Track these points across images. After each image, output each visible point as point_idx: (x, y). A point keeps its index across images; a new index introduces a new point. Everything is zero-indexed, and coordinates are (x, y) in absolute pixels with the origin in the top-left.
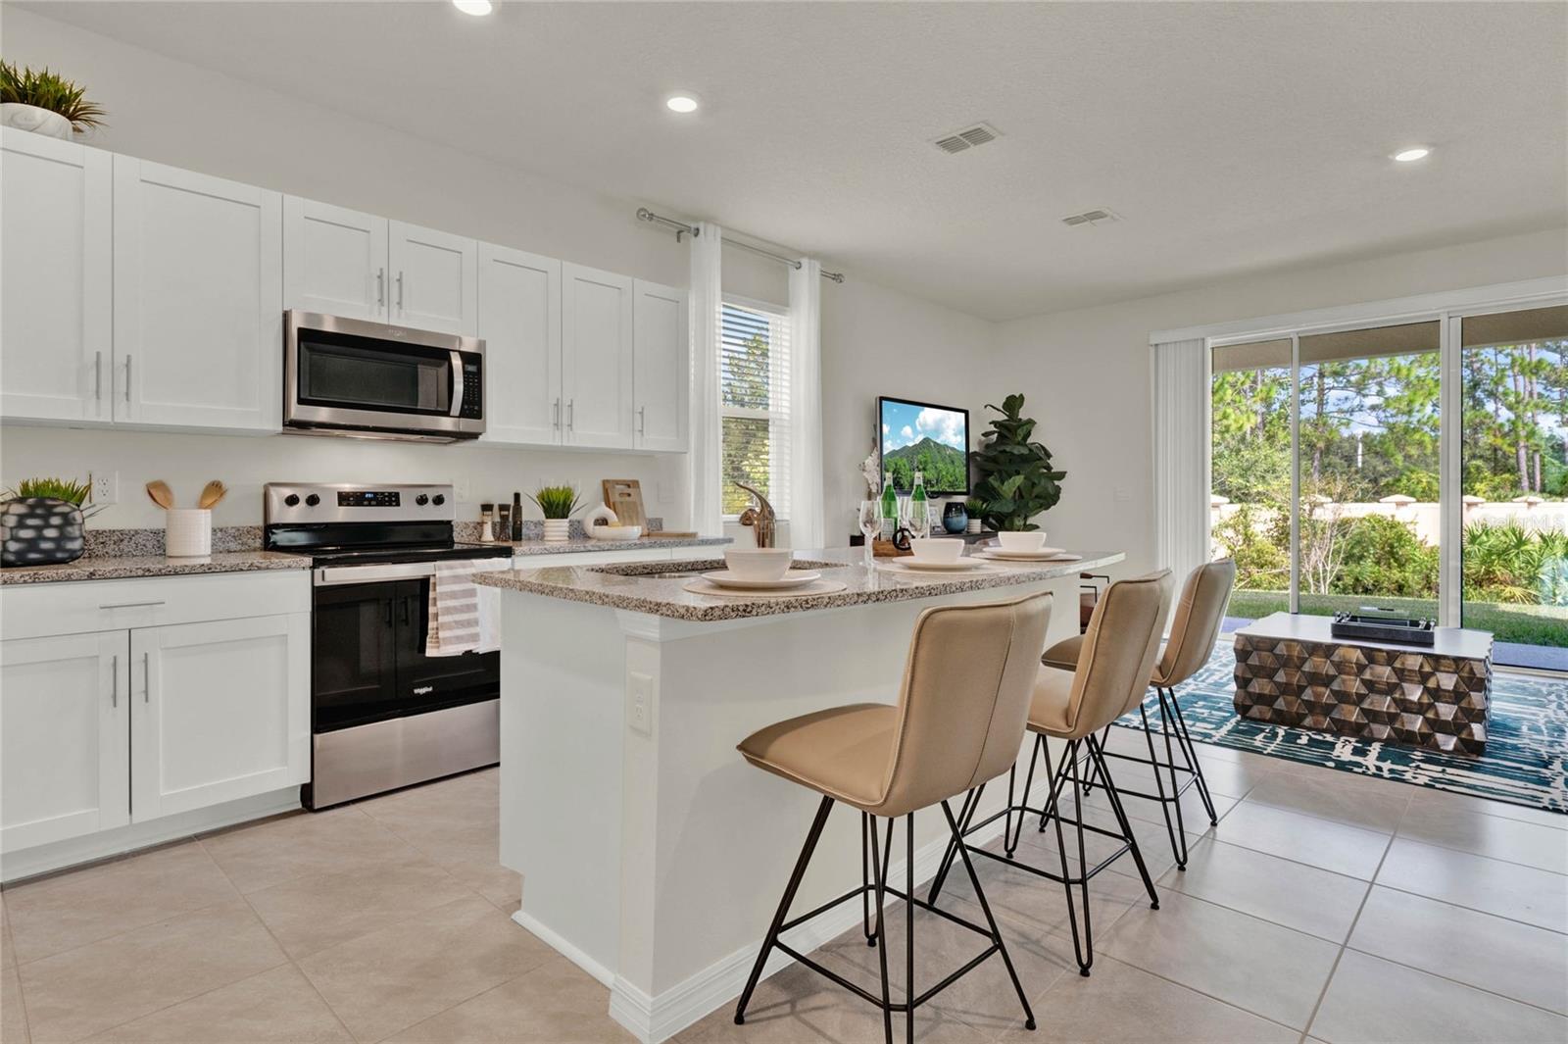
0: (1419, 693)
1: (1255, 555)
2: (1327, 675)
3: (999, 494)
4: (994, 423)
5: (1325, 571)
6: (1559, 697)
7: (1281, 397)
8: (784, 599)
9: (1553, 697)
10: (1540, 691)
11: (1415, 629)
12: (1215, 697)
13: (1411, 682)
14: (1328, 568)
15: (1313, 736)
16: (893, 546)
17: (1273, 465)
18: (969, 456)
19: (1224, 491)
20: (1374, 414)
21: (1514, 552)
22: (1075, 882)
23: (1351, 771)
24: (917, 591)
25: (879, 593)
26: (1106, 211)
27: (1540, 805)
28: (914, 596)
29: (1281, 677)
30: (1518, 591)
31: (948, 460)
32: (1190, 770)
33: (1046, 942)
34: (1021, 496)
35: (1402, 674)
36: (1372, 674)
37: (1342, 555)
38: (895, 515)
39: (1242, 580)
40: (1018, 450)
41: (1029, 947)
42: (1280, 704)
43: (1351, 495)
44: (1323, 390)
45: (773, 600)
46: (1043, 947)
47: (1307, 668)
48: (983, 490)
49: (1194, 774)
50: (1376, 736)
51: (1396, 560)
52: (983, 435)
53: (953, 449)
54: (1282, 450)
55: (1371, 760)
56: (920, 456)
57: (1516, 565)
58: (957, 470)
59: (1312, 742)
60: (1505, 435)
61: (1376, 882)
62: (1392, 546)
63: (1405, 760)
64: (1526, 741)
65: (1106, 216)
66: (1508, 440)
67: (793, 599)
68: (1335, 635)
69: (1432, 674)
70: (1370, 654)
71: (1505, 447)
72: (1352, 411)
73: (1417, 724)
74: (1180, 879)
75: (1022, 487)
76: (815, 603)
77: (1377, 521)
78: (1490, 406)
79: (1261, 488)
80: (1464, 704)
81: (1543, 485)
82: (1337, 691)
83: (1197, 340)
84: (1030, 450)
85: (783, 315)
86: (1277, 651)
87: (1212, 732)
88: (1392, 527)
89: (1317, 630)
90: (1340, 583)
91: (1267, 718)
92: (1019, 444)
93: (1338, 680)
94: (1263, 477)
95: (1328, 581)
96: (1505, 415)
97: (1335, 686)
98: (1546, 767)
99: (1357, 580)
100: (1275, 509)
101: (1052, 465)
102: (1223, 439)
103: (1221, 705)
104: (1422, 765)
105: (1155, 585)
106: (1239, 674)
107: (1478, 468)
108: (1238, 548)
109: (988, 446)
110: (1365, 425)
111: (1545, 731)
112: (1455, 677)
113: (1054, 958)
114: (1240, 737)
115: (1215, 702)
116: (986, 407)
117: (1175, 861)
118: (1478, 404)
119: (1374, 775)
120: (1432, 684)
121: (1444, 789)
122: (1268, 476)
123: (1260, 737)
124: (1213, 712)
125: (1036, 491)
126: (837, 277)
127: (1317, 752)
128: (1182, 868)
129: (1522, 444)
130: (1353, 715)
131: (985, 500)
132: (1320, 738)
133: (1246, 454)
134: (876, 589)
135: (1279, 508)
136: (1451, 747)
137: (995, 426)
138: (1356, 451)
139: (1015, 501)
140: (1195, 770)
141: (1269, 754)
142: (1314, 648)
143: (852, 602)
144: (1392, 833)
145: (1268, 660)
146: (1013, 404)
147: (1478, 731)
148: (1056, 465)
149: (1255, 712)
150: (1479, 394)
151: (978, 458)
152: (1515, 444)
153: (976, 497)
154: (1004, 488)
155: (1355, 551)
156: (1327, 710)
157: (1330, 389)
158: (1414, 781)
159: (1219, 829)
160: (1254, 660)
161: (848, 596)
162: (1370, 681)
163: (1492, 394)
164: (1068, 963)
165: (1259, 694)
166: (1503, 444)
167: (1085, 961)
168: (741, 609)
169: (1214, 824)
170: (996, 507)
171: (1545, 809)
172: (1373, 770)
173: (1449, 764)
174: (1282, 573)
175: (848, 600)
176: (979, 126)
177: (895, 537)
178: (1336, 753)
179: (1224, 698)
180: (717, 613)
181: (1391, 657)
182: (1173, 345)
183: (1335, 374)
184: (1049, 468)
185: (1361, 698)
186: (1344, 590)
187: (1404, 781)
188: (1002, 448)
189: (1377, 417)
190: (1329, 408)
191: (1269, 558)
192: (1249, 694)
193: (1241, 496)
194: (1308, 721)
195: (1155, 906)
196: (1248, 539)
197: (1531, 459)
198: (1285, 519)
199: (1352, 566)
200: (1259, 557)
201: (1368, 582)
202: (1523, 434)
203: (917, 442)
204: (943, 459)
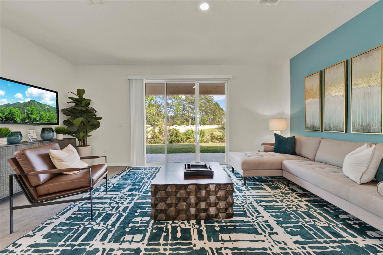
2: (185, 197)
3: (73, 124)
11: (207, 170)
14: (168, 138)
19: (151, 124)
20: (172, 112)
21: (192, 134)
29: (169, 200)
31: (46, 111)
34: (83, 124)
40: (81, 108)
47: (178, 195)
48: (67, 123)
50: (202, 217)
51: (177, 136)
52: (65, 102)
53: (49, 106)
54: (160, 117)
57: (192, 136)
58: (52, 115)
60: (187, 116)
62: (177, 134)
66: (188, 117)
69: (218, 191)
72: (169, 111)
75: (83, 121)
77: (174, 130)
78: (186, 112)
81: (191, 123)
82: (189, 203)
83: (141, 79)
84: (89, 109)
86: (167, 191)
88: (176, 130)
90: (169, 141)
92: (82, 106)
93: (188, 199)
94: (157, 122)
96: (187, 113)
97: (188, 201)
99: (172, 140)
100: (159, 127)
101: (97, 115)
102: (150, 114)
106: (153, 202)
107: (184, 121)
108: (153, 135)
116: (66, 91)
118: (184, 112)
122: (158, 122)
125: (90, 123)
133: (154, 117)
137: (73, 100)
139: (81, 127)
142: (180, 187)
145: (164, 194)
146: (80, 92)
149: (159, 218)
150: (184, 110)
152: (188, 118)
154: (75, 122)
155: (171, 135)
156: (185, 211)
163: (186, 110)
165: (161, 210)
166: (187, 117)
170: (70, 129)
174: (160, 139)
182: (134, 80)
184: (95, 116)
185: (197, 204)
191: (158, 137)
192: (157, 210)
193: (153, 125)
196: (155, 133)
197: (190, 120)
198: (161, 129)
199: (171, 137)
200: (157, 137)
201: (173, 140)
202: (189, 116)
203: (27, 102)
204: (44, 110)
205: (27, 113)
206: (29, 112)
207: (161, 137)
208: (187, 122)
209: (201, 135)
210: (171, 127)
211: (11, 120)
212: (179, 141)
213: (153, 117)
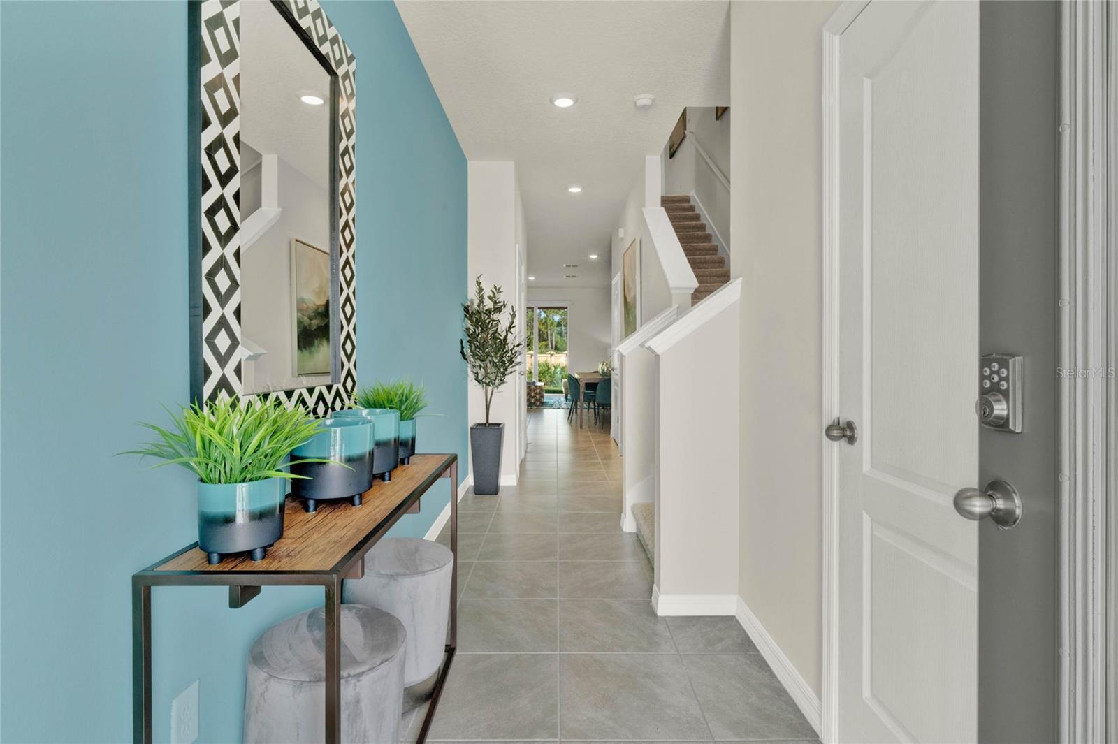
98: (553, 406)
208: (543, 341)
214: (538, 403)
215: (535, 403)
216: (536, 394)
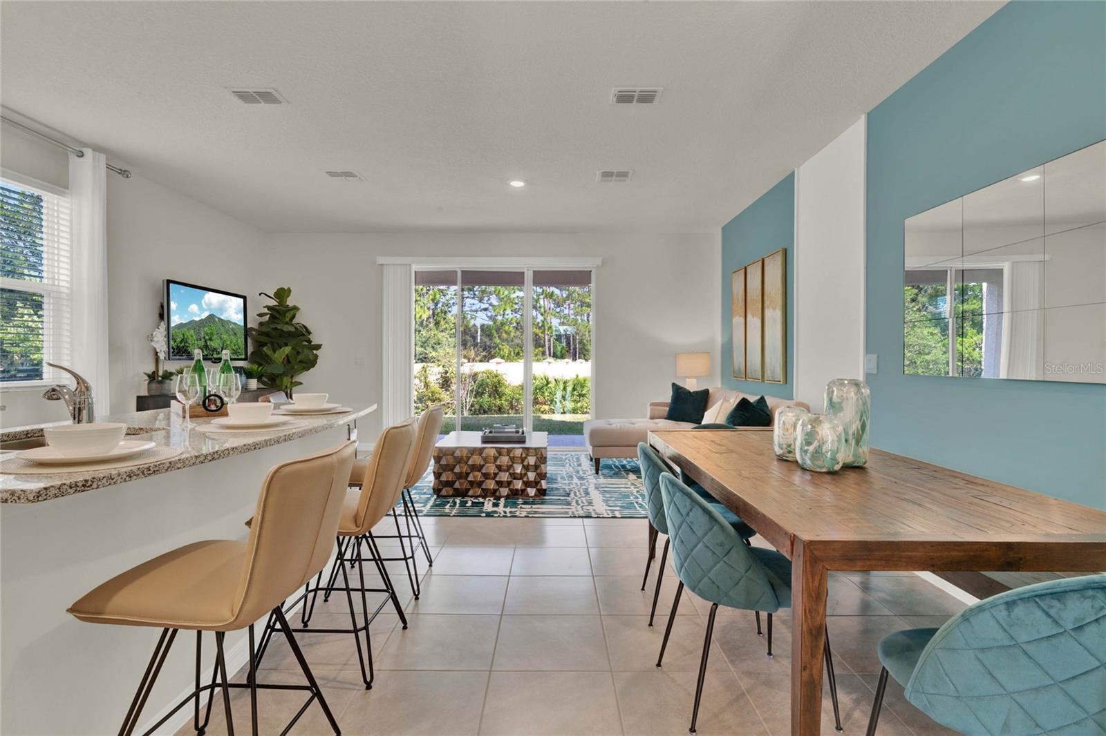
0: (520, 468)
1: (430, 395)
2: (480, 465)
3: (271, 360)
4: (269, 308)
5: (466, 402)
6: (569, 460)
7: (443, 301)
8: (126, 469)
9: (567, 461)
10: (562, 458)
11: (518, 435)
12: (421, 486)
13: (517, 463)
14: (468, 401)
15: (474, 501)
16: (203, 409)
17: (438, 340)
18: (247, 332)
20: (485, 312)
21: (545, 388)
22: (360, 630)
23: (493, 516)
24: (245, 448)
25: (214, 453)
26: (357, 174)
27: (568, 516)
28: (242, 451)
29: (457, 470)
30: (547, 408)
31: (231, 333)
32: (418, 536)
33: (339, 678)
34: (289, 361)
35: (513, 459)
36: (500, 462)
37: (474, 393)
38: (204, 384)
39: (424, 410)
40: (287, 328)
41: (329, 685)
42: (457, 485)
43: (478, 359)
44: (463, 298)
45: (114, 472)
46: (338, 682)
47: (470, 462)
48: (258, 357)
49: (420, 538)
50: (502, 494)
51: (498, 394)
52: (258, 315)
53: (235, 324)
54: (442, 331)
55: (501, 509)
56: (206, 329)
57: (546, 394)
58: (239, 341)
59: (474, 504)
60: (540, 328)
61: (511, 574)
62: (496, 387)
63: (515, 505)
64: (560, 485)
65: (356, 176)
66: (541, 331)
67: (134, 468)
68: (484, 442)
69: (526, 458)
70: (499, 451)
71: (540, 334)
72: (476, 311)
73: (519, 485)
74: (416, 606)
75: (289, 355)
76: (157, 468)
77: (489, 374)
78: (534, 313)
79: (434, 354)
80: (538, 471)
81: (554, 353)
82: (485, 473)
83: (409, 265)
84: (296, 328)
85: (64, 197)
86: (455, 455)
87: (423, 509)
88: (496, 376)
89: (473, 439)
90: (473, 407)
91: (451, 494)
92: (287, 323)
93: (485, 467)
94: (434, 347)
95: (468, 408)
96: (540, 318)
97: (484, 471)
98: (568, 496)
99: (481, 406)
100: (441, 366)
101: (311, 339)
103: (425, 491)
104: (523, 506)
105: (410, 427)
106: (436, 471)
108: (421, 391)
109: (261, 324)
110: (481, 320)
111: (566, 478)
112: (535, 458)
113: (347, 686)
114: (437, 508)
115: (421, 490)
116: (260, 294)
117: (413, 594)
119: (504, 516)
120: (525, 463)
121: (533, 517)
122: (437, 347)
123: (448, 506)
124: (422, 496)
125: (300, 358)
126: (124, 173)
127: (476, 509)
128: (417, 598)
129: (546, 332)
130: (491, 484)
131: (260, 365)
132: (477, 501)
133: (424, 332)
134: (211, 451)
135: (443, 366)
136: (533, 494)
137: (268, 309)
138: (477, 333)
139: (285, 365)
140: (421, 535)
141: (454, 516)
142: (473, 451)
143: (191, 463)
144: (514, 546)
145: (451, 460)
146: (282, 294)
147: (544, 484)
148: (315, 340)
149: (444, 492)
151: (254, 333)
152: (543, 332)
153: (252, 362)
154: (276, 355)
155: (480, 390)
156: (480, 484)
157: (467, 298)
158: (521, 515)
159: (433, 568)
160: (443, 462)
161: (187, 459)
162: (500, 465)
163: (535, 307)
164: (357, 685)
165: (446, 481)
166: (538, 331)
167: (368, 680)
168: (80, 484)
169: (431, 566)
170: (269, 369)
171: (571, 517)
172: (503, 514)
173: (533, 503)
174: (444, 405)
175: (187, 462)
176: (271, 91)
177: (204, 402)
178: (485, 508)
179: (426, 486)
180: (53, 492)
181: (509, 451)
182: (392, 266)
183: (470, 290)
184: (309, 341)
185: (496, 475)
186: (474, 413)
187: (516, 517)
188: (274, 326)
189: (487, 315)
190: (466, 309)
191: (438, 396)
192: (441, 481)
193: (423, 359)
194: (470, 493)
195: (405, 628)
196: (427, 385)
197: (549, 340)
198: (446, 372)
199: (479, 398)
200: (433, 396)
201: (486, 407)
202: (547, 328)
203: (204, 318)
204: (227, 332)
205: (204, 338)
206: (207, 337)
207: (445, 396)
208: (540, 346)
209: (576, 393)
210: (480, 367)
211: (184, 352)
212: (502, 410)
213: (420, 331)
214: (532, 492)
215: (523, 491)
216: (527, 468)
